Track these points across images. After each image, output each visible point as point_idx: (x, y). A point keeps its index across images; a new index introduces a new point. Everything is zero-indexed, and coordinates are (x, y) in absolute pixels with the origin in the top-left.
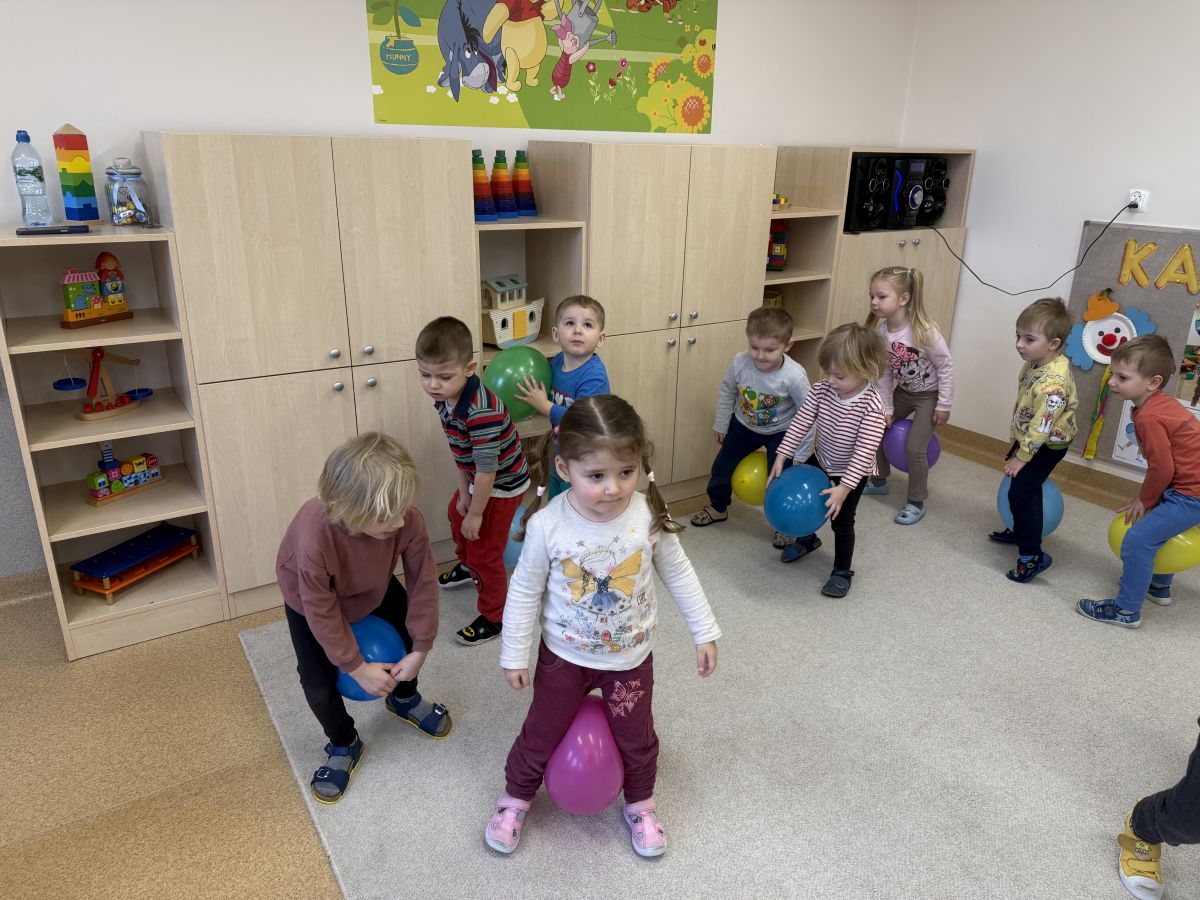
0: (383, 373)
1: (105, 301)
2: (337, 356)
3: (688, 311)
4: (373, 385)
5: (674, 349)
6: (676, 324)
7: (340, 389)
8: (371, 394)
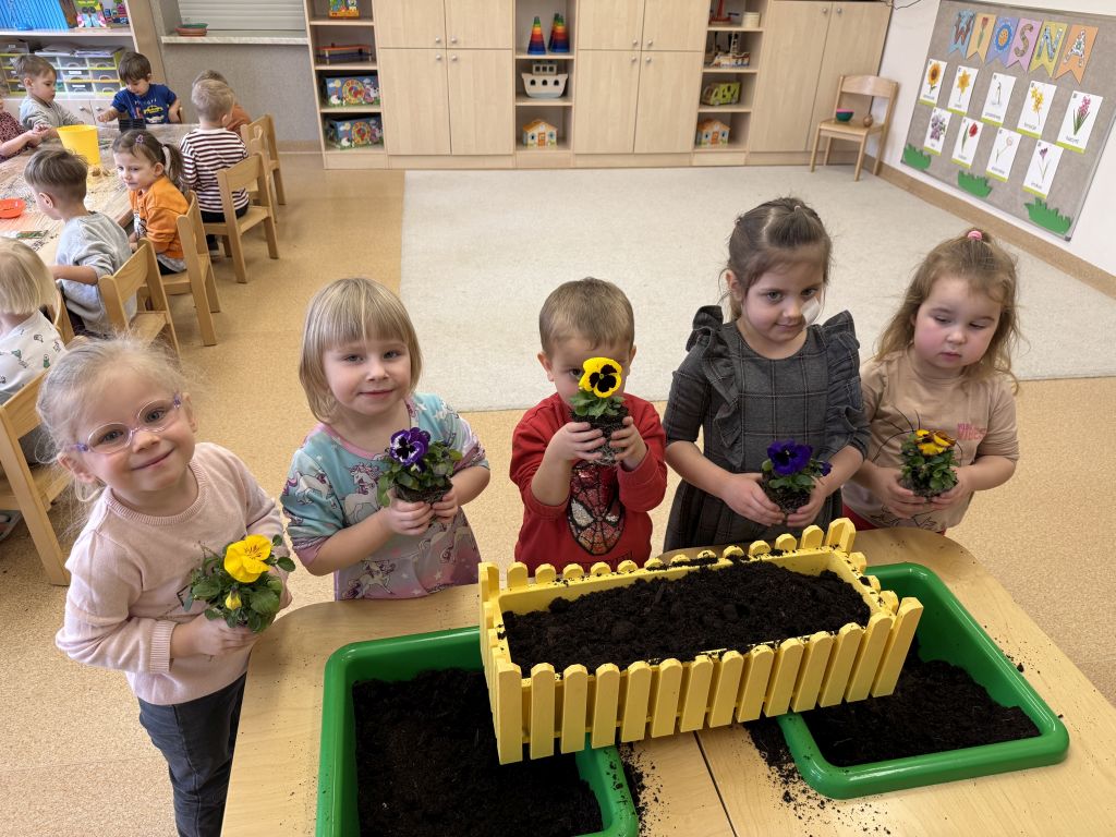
0: (461, 54)
1: (348, 9)
2: (439, 42)
3: (647, 41)
4: (455, 60)
5: (637, 65)
6: (638, 48)
7: (439, 59)
8: (455, 64)
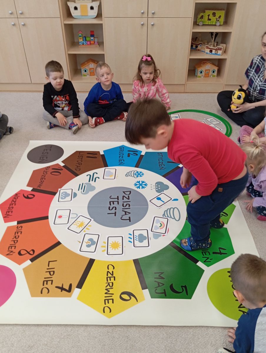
0: (28, 21)
2: (11, 14)
3: (151, 11)
4: (24, 25)
6: (146, 15)
7: (14, 25)
8: (24, 28)
